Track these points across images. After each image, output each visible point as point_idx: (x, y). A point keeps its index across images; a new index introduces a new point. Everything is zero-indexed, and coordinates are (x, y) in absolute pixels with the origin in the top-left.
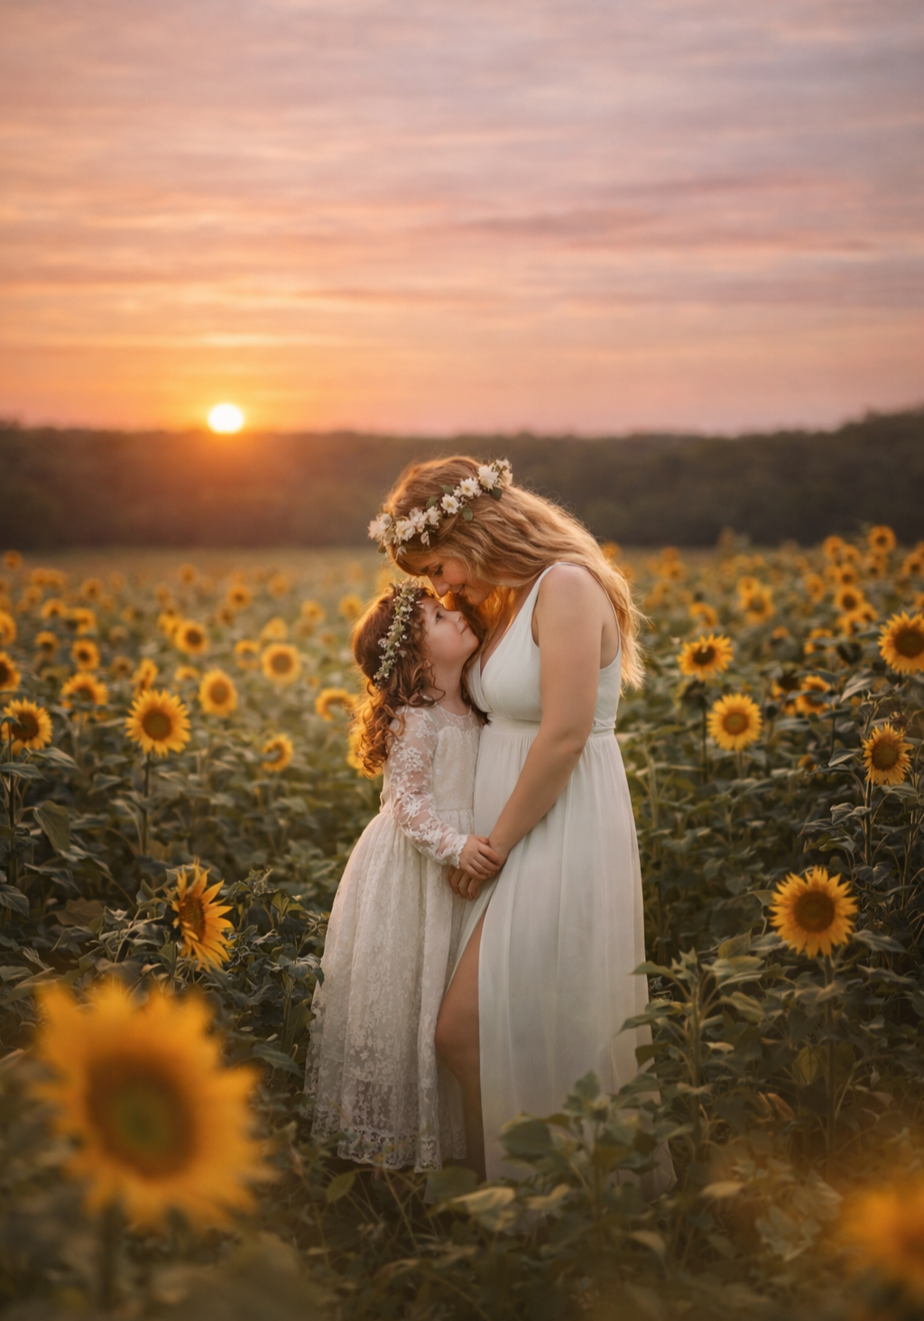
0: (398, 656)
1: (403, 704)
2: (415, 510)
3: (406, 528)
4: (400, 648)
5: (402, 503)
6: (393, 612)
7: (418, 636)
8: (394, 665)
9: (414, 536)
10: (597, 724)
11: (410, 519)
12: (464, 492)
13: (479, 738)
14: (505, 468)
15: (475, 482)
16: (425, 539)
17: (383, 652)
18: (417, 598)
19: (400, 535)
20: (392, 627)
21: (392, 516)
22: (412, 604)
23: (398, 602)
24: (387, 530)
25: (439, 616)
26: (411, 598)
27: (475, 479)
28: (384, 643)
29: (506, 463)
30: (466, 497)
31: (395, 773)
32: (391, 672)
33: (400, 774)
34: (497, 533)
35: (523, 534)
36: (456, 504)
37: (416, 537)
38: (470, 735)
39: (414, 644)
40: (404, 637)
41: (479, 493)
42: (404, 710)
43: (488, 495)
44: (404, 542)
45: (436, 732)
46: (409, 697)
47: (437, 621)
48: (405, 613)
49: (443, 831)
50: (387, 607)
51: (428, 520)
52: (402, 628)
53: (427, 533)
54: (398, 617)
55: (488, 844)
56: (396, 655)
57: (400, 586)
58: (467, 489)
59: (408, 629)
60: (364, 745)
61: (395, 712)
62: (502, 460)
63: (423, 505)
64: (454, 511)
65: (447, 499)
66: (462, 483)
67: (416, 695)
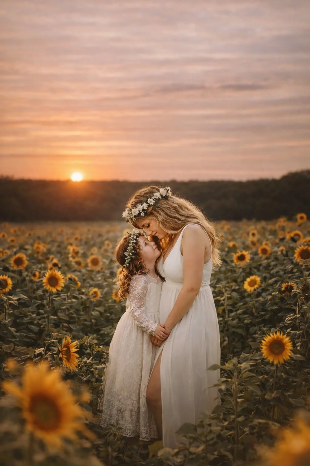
0: (131, 258)
1: (135, 274)
2: (138, 205)
3: (135, 211)
4: (132, 255)
5: (133, 203)
6: (129, 243)
7: (138, 250)
8: (130, 261)
9: (138, 213)
10: (203, 283)
11: (137, 208)
12: (155, 197)
13: (162, 287)
14: (168, 190)
15: (159, 194)
16: (142, 214)
17: (126, 257)
18: (137, 237)
19: (133, 214)
20: (128, 248)
21: (130, 208)
22: (135, 239)
23: (130, 239)
24: (129, 213)
25: (146, 244)
26: (135, 238)
27: (159, 193)
28: (126, 253)
29: (169, 188)
30: (156, 199)
31: (132, 299)
32: (129, 264)
33: (133, 299)
34: (167, 211)
35: (177, 212)
36: (153, 201)
37: (140, 213)
38: (159, 286)
39: (137, 254)
40: (133, 251)
41: (160, 197)
42: (136, 276)
43: (164, 198)
44: (135, 216)
45: (148, 284)
46: (137, 272)
47: (145, 246)
48: (133, 243)
49: (148, 323)
50: (127, 240)
51: (143, 208)
52: (132, 248)
53: (143, 212)
54: (130, 244)
55: (164, 328)
56: (130, 258)
57: (131, 233)
58: (156, 196)
59: (134, 249)
60: (120, 289)
61: (132, 277)
62: (168, 187)
63: (141, 202)
64: (152, 204)
65: (149, 200)
66: (154, 194)
67: (140, 271)
